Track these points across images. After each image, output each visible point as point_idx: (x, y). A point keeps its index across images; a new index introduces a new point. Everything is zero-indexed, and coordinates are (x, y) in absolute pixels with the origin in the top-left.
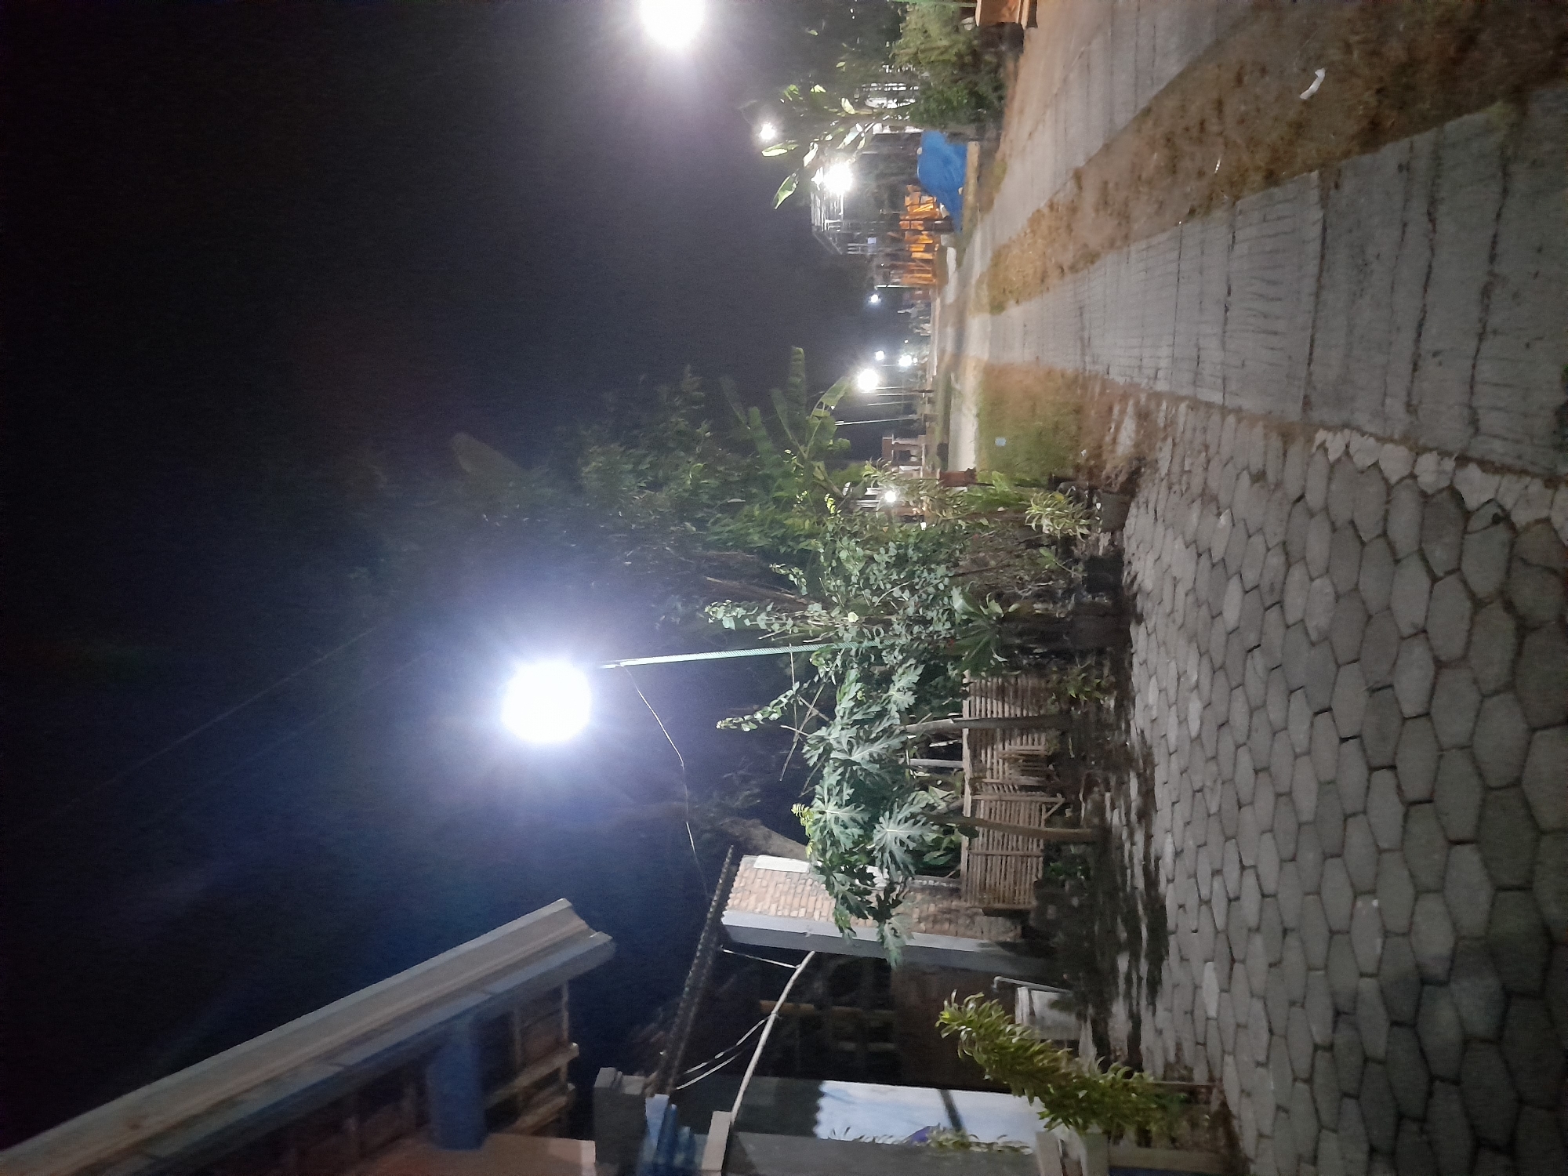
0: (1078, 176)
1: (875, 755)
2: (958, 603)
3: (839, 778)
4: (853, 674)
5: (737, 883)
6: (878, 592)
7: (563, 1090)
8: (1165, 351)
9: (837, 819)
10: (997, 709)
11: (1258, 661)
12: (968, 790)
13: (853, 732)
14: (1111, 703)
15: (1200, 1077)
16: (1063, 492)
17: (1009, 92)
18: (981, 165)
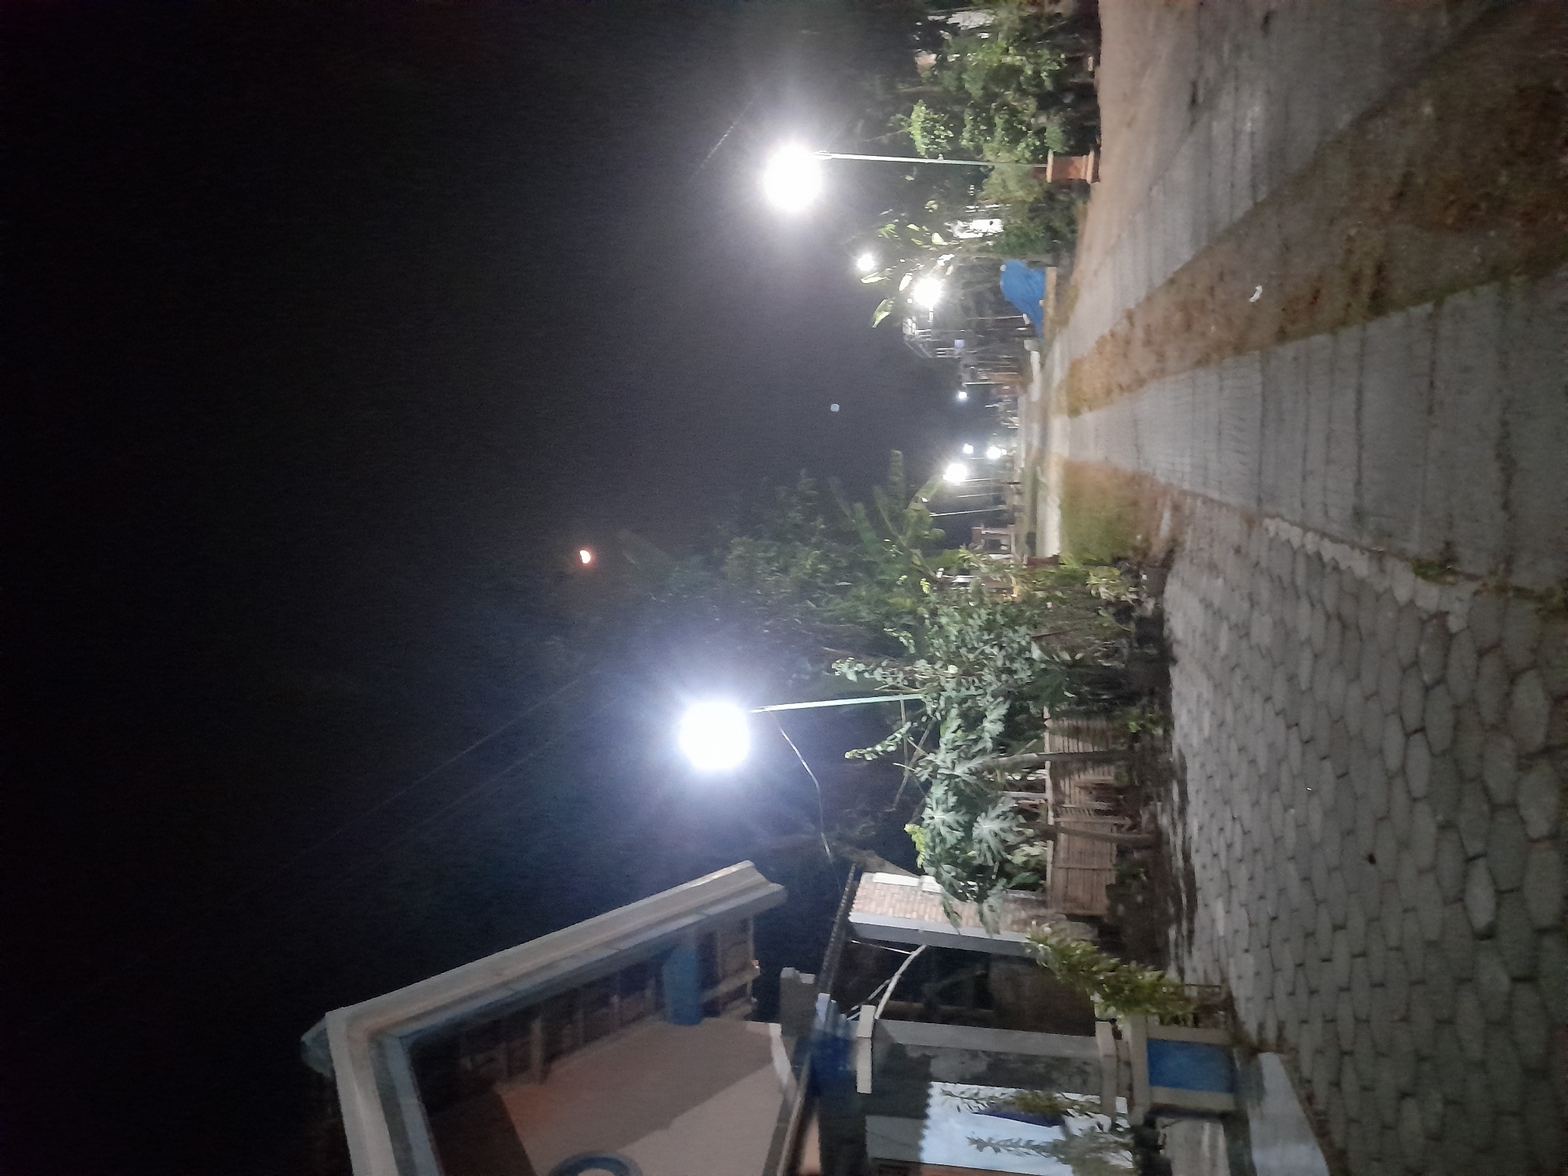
0: (1130, 316)
1: (973, 769)
2: (1036, 653)
3: (947, 788)
4: (954, 712)
5: (859, 893)
6: (973, 649)
7: (749, 1001)
8: (1187, 460)
9: (943, 822)
10: (1075, 746)
11: (1238, 675)
12: (1051, 814)
13: (954, 755)
14: (1159, 731)
15: (1216, 980)
16: (1120, 568)
17: (1080, 227)
18: (1058, 285)
